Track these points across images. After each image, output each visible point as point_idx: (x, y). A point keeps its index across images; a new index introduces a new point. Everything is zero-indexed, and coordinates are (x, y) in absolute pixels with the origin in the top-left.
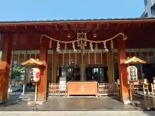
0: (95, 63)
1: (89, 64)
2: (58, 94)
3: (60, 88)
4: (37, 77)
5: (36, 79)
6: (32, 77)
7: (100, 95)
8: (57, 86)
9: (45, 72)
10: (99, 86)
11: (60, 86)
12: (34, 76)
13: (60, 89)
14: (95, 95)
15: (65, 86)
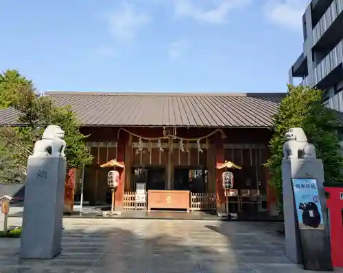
0: (189, 164)
1: (179, 164)
2: (134, 207)
3: (136, 198)
4: (117, 181)
5: (115, 184)
6: (112, 181)
7: (193, 209)
8: (133, 196)
9: (123, 173)
10: (192, 197)
11: (137, 195)
12: (114, 180)
13: (137, 201)
14: (186, 210)
15: (145, 196)
